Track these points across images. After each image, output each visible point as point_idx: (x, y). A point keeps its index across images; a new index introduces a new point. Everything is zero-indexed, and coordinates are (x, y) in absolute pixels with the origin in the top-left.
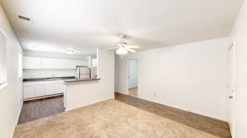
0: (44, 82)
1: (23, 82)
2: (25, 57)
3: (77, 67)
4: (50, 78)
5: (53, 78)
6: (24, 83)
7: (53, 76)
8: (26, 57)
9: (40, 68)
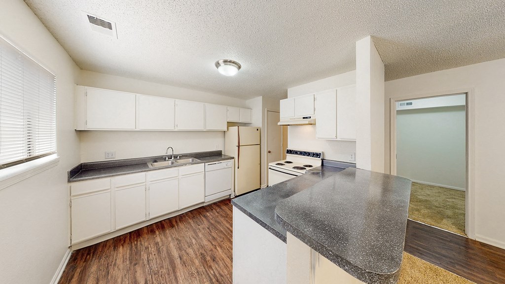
0: (144, 173)
1: (69, 181)
2: (82, 88)
3: (230, 124)
4: (162, 159)
5: (170, 157)
6: (74, 185)
7: (170, 153)
8: (86, 87)
9: (131, 127)
